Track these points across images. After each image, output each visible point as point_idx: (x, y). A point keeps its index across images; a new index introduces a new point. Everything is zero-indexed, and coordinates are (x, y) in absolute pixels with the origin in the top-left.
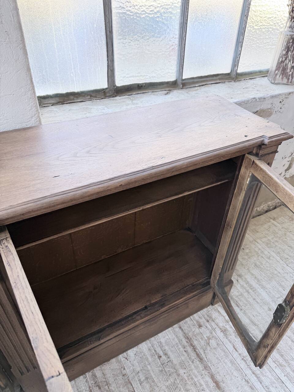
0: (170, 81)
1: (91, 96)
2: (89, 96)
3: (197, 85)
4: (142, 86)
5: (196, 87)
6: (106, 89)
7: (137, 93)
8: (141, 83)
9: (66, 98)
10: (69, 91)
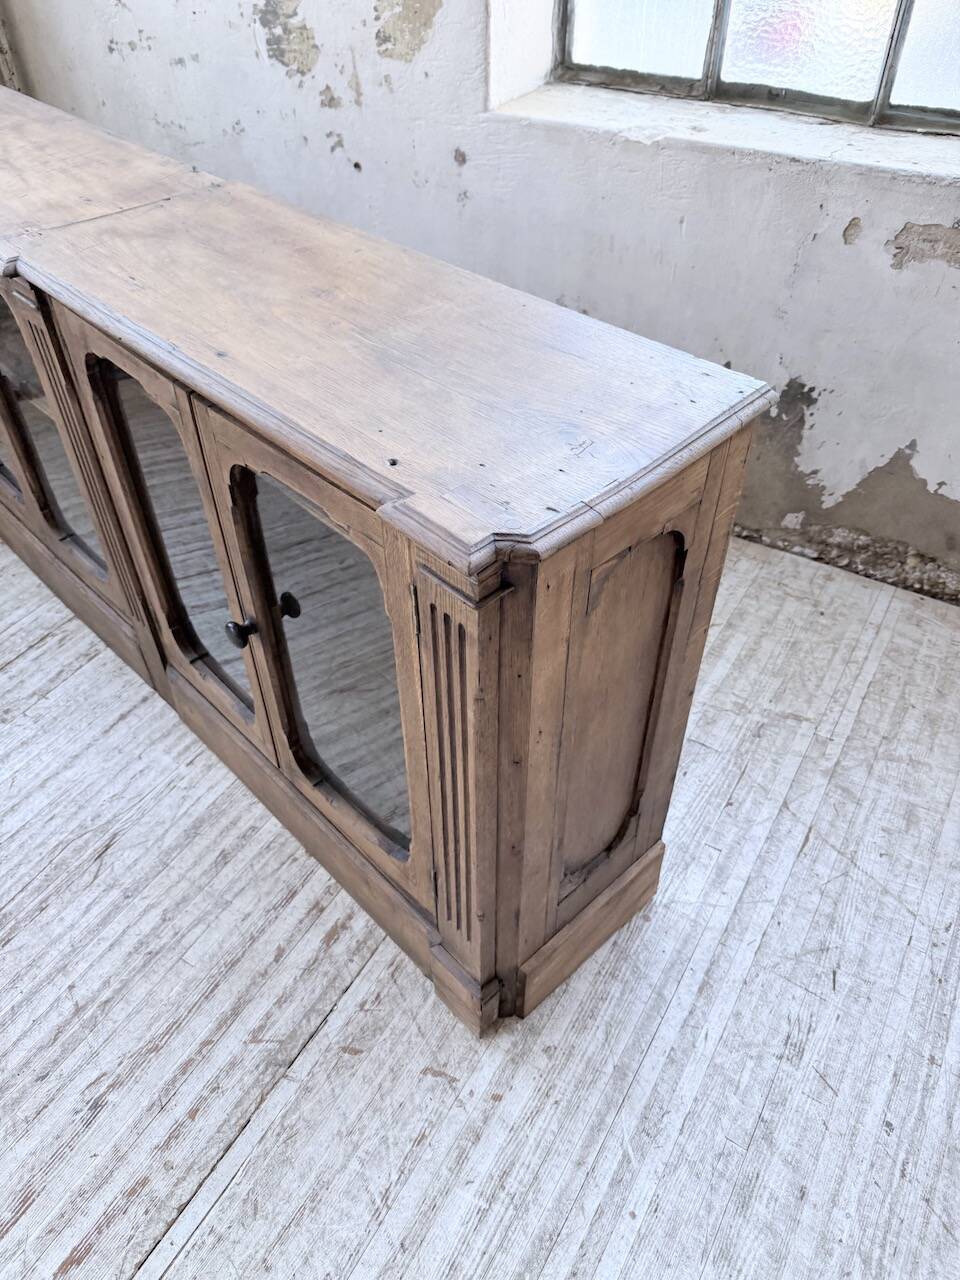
0: (853, 102)
1: (663, 88)
2: (657, 88)
3: (919, 130)
4: (778, 95)
5: (916, 132)
6: (699, 81)
7: (755, 106)
8: (777, 86)
9: (618, 80)
10: (629, 68)
